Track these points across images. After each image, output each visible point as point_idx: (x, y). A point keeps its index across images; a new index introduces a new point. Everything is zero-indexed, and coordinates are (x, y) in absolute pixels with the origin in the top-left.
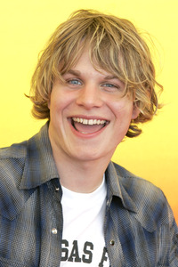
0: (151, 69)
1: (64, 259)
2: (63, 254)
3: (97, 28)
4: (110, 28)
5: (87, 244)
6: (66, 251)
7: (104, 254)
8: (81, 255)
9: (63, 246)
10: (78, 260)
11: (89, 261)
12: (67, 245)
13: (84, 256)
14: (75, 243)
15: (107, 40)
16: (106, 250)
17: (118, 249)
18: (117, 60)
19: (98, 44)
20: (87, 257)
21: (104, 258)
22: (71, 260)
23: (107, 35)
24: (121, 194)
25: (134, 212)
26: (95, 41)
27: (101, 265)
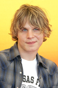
2: (24, 80)
3: (29, 13)
5: (32, 77)
6: (25, 79)
7: (37, 81)
8: (30, 80)
9: (24, 77)
11: (33, 83)
12: (25, 77)
13: (31, 81)
14: (28, 77)
15: (33, 16)
16: (38, 79)
17: (42, 80)
18: (37, 22)
20: (32, 81)
21: (37, 82)
22: (27, 82)
23: (32, 15)
24: (42, 62)
25: (46, 68)
26: (29, 18)
27: (36, 84)
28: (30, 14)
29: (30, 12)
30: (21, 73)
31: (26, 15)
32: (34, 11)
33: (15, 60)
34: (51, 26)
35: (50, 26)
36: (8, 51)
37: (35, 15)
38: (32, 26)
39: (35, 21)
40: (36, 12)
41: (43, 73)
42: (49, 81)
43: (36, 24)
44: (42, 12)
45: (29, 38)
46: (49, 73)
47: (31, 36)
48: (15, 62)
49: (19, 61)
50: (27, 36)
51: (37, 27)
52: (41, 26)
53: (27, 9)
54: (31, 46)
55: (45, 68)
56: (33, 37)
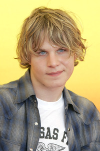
1: (43, 137)
2: (42, 135)
3: (48, 24)
5: (55, 129)
6: (43, 133)
7: (64, 135)
8: (52, 134)
9: (42, 130)
11: (56, 139)
12: (44, 130)
13: (53, 136)
14: (48, 129)
16: (65, 133)
17: (72, 133)
20: (55, 136)
21: (64, 137)
22: (46, 138)
23: (54, 26)
24: (72, 103)
25: (79, 113)
27: (63, 141)
28: (50, 25)
30: (36, 124)
31: (43, 28)
32: (56, 20)
33: (27, 103)
36: (16, 86)
37: (59, 27)
38: (55, 46)
39: (59, 37)
41: (74, 122)
42: (83, 134)
43: (61, 42)
44: (70, 19)
45: (51, 67)
46: (84, 121)
47: (54, 63)
48: (27, 105)
49: (33, 104)
50: (47, 64)
51: (63, 46)
52: (70, 44)
53: (44, 17)
55: (77, 113)
56: (58, 63)
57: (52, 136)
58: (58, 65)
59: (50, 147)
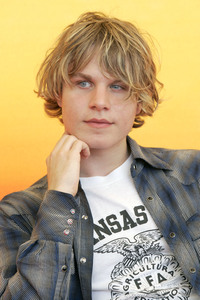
0: (153, 69)
3: (106, 35)
4: (117, 35)
10: (134, 225)
18: (124, 66)
19: (107, 50)
23: (115, 42)
26: (104, 48)
28: (108, 38)
29: (109, 34)
32: (119, 33)
34: (162, 85)
35: (157, 86)
37: (123, 44)
40: (124, 36)
43: (119, 71)
51: (121, 78)
53: (102, 25)
54: (98, 133)
57: (135, 221)
58: (106, 109)
59: (139, 239)
